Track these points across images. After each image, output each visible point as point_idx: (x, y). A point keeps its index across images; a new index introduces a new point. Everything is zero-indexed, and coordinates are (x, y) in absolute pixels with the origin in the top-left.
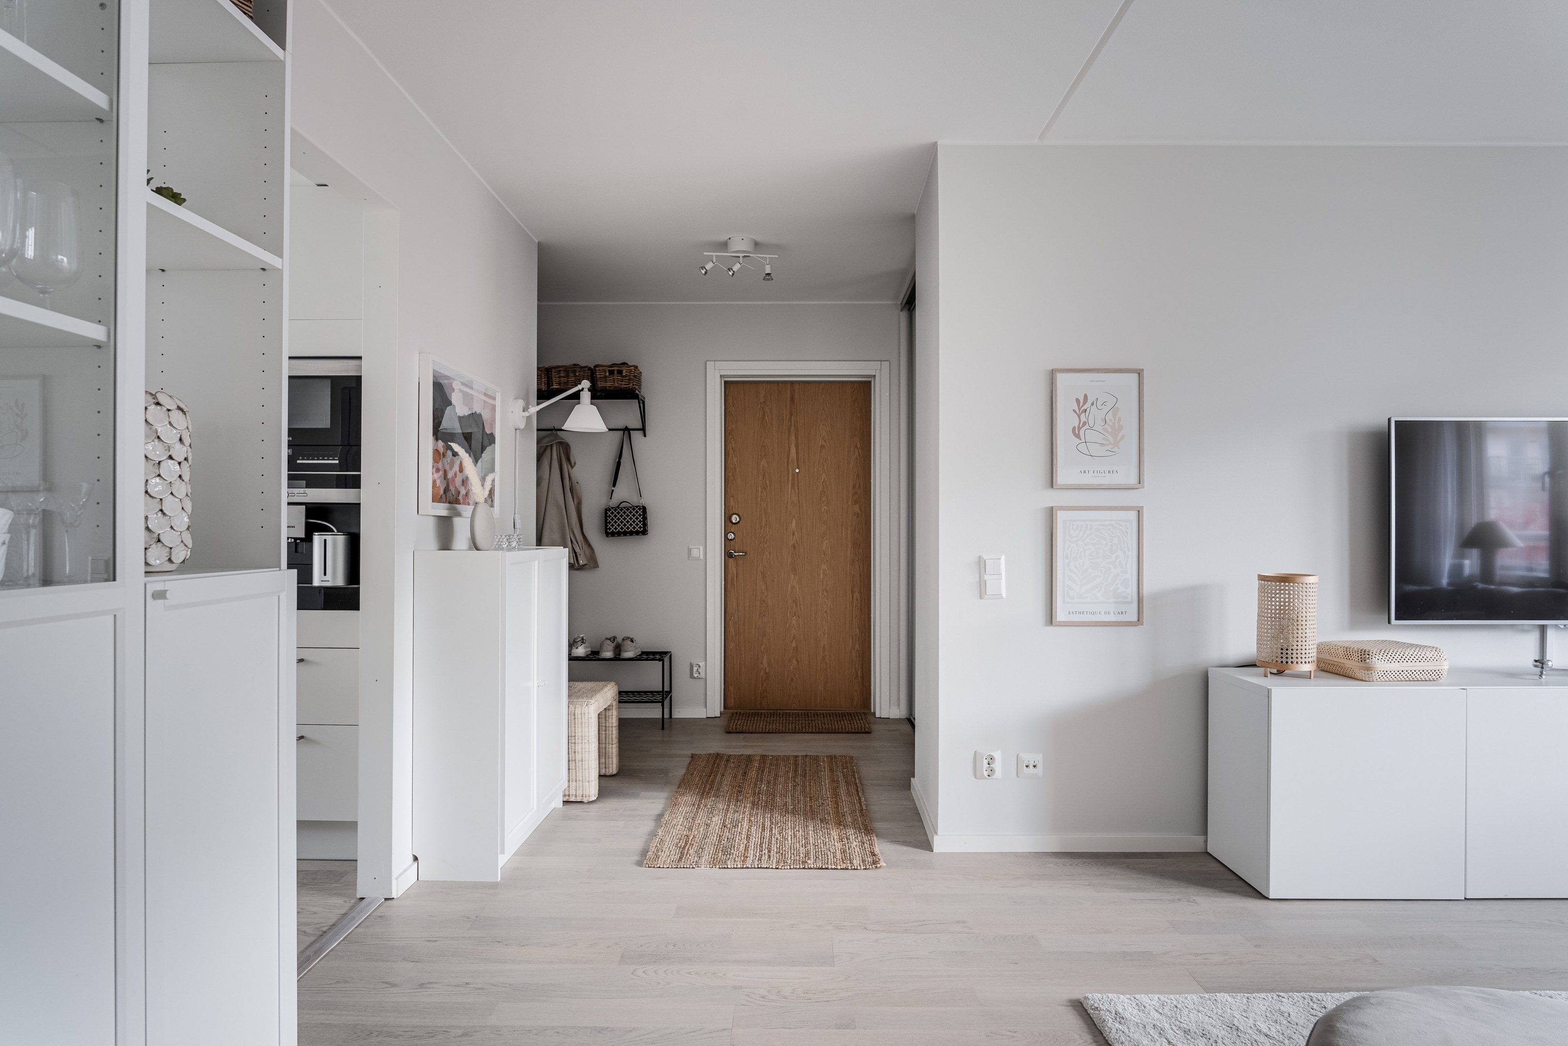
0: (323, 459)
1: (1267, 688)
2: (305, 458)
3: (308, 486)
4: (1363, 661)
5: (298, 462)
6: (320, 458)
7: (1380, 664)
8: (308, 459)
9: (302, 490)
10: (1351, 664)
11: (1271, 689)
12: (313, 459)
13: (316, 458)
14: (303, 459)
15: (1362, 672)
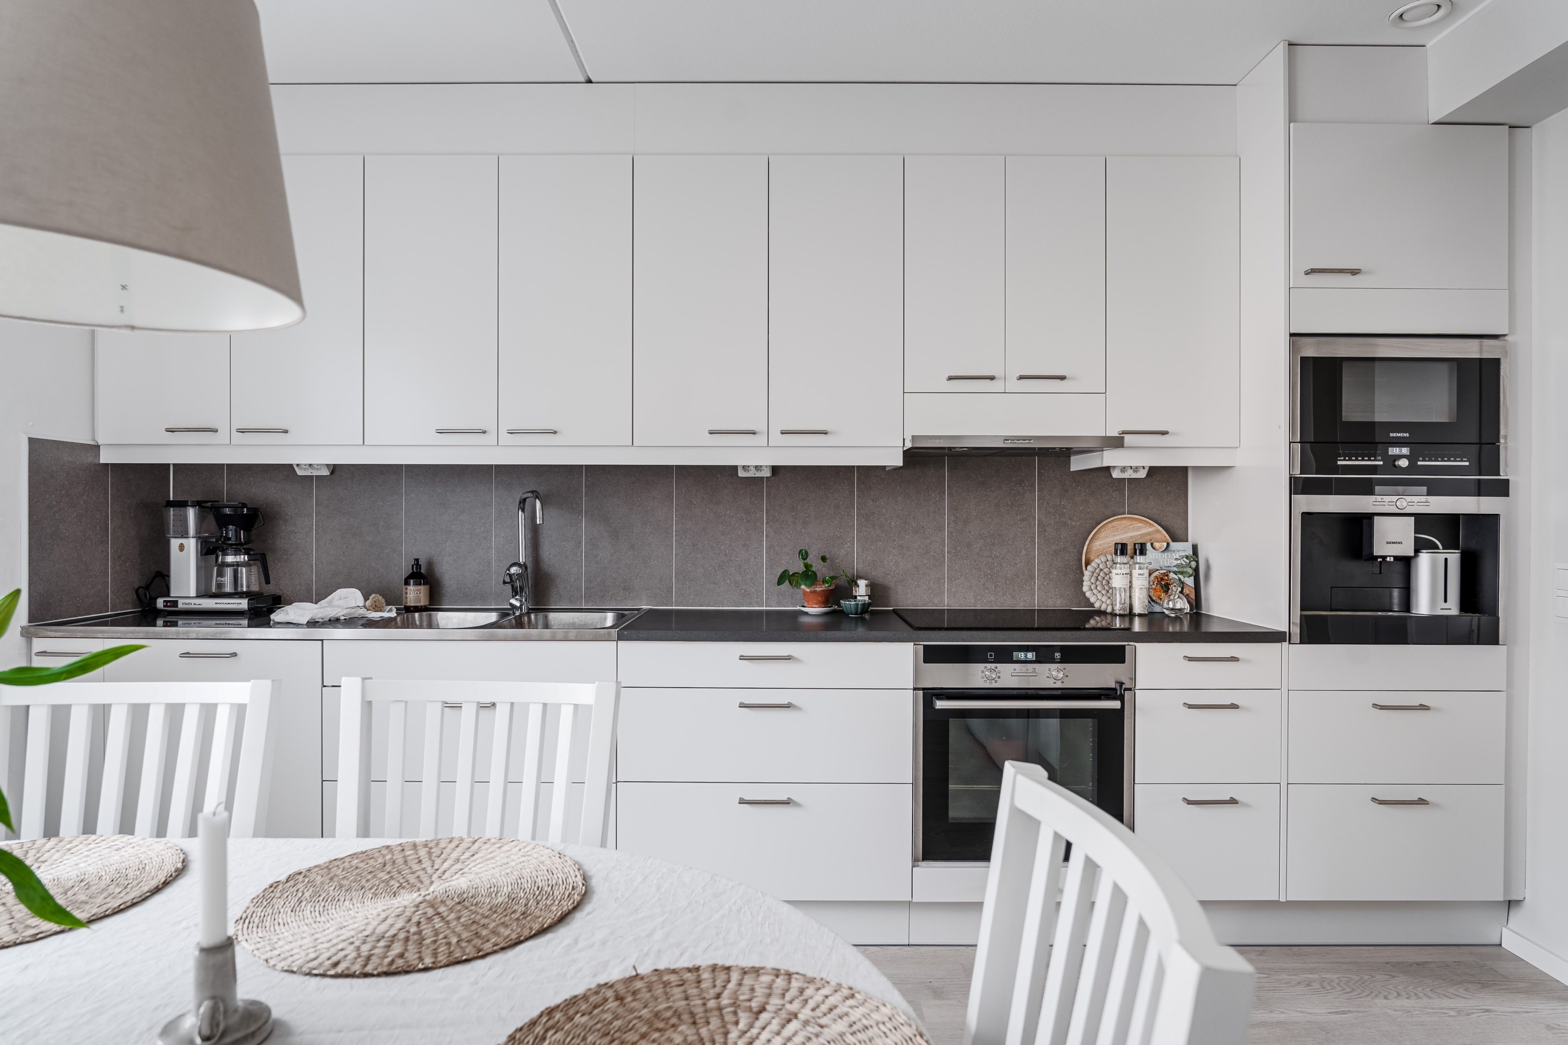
0: (1449, 460)
2: (1427, 459)
3: (1429, 494)
5: (1419, 463)
6: (1446, 459)
8: (1430, 460)
9: (1423, 498)
12: (1436, 460)
13: (1440, 459)
14: (1424, 460)
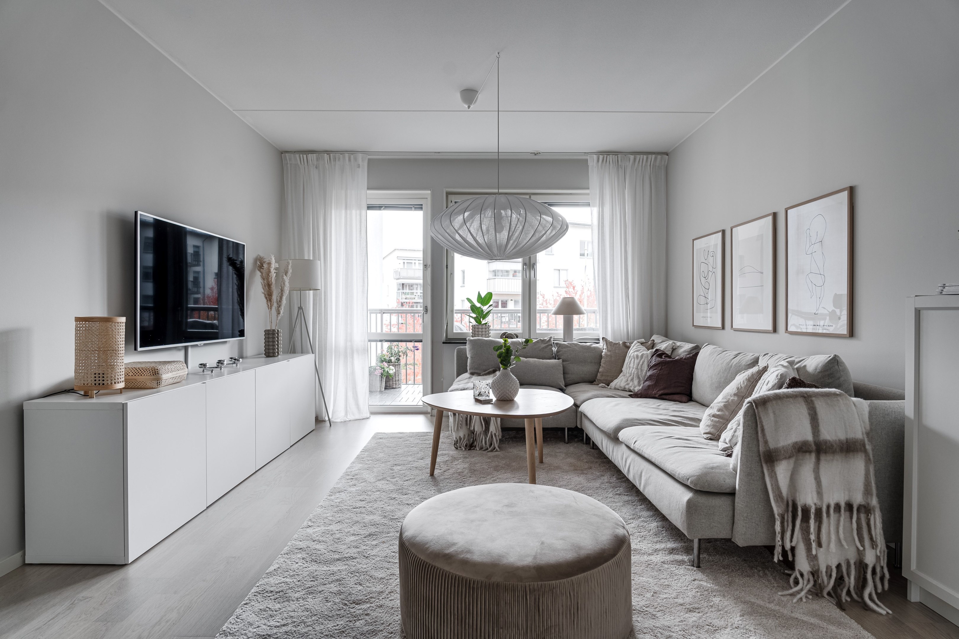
1: (122, 403)
4: (154, 374)
7: (166, 376)
10: (145, 378)
11: (127, 403)
15: (153, 383)
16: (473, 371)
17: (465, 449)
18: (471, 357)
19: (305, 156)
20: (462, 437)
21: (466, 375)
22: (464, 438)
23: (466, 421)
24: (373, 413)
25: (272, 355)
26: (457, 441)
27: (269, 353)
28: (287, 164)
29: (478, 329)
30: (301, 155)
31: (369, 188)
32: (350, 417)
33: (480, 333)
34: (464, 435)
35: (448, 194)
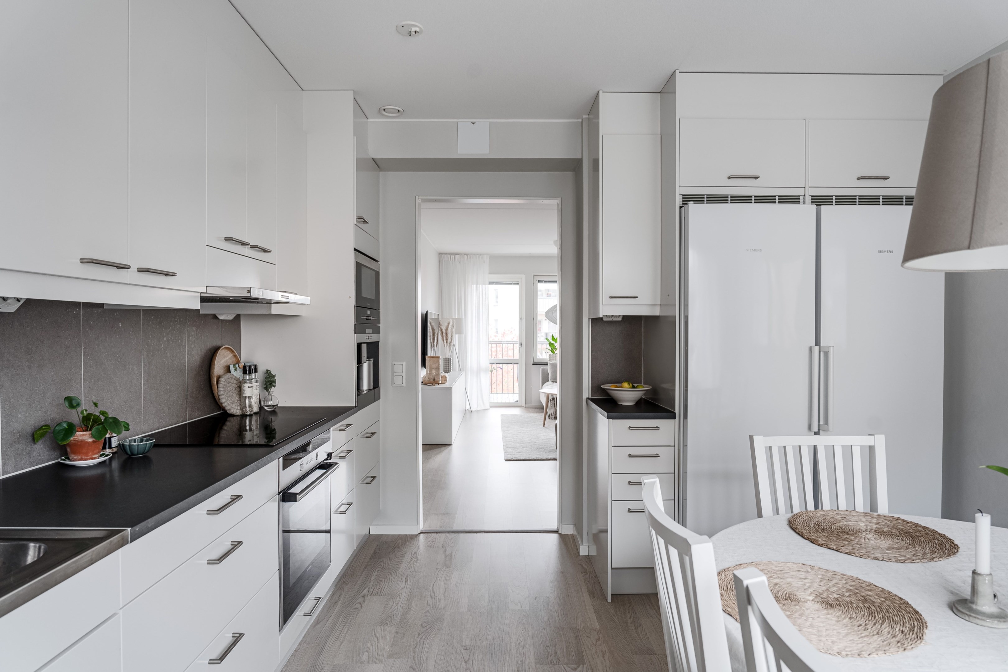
9: (372, 335)
16: (553, 381)
17: (554, 419)
18: (552, 373)
19: (453, 256)
20: (552, 413)
21: (550, 382)
22: (553, 414)
23: (554, 405)
24: (491, 407)
25: (448, 371)
26: (550, 415)
27: (446, 370)
28: (442, 260)
29: (553, 356)
30: (451, 256)
31: (490, 273)
32: (479, 408)
33: (554, 359)
34: (554, 412)
35: (534, 276)
